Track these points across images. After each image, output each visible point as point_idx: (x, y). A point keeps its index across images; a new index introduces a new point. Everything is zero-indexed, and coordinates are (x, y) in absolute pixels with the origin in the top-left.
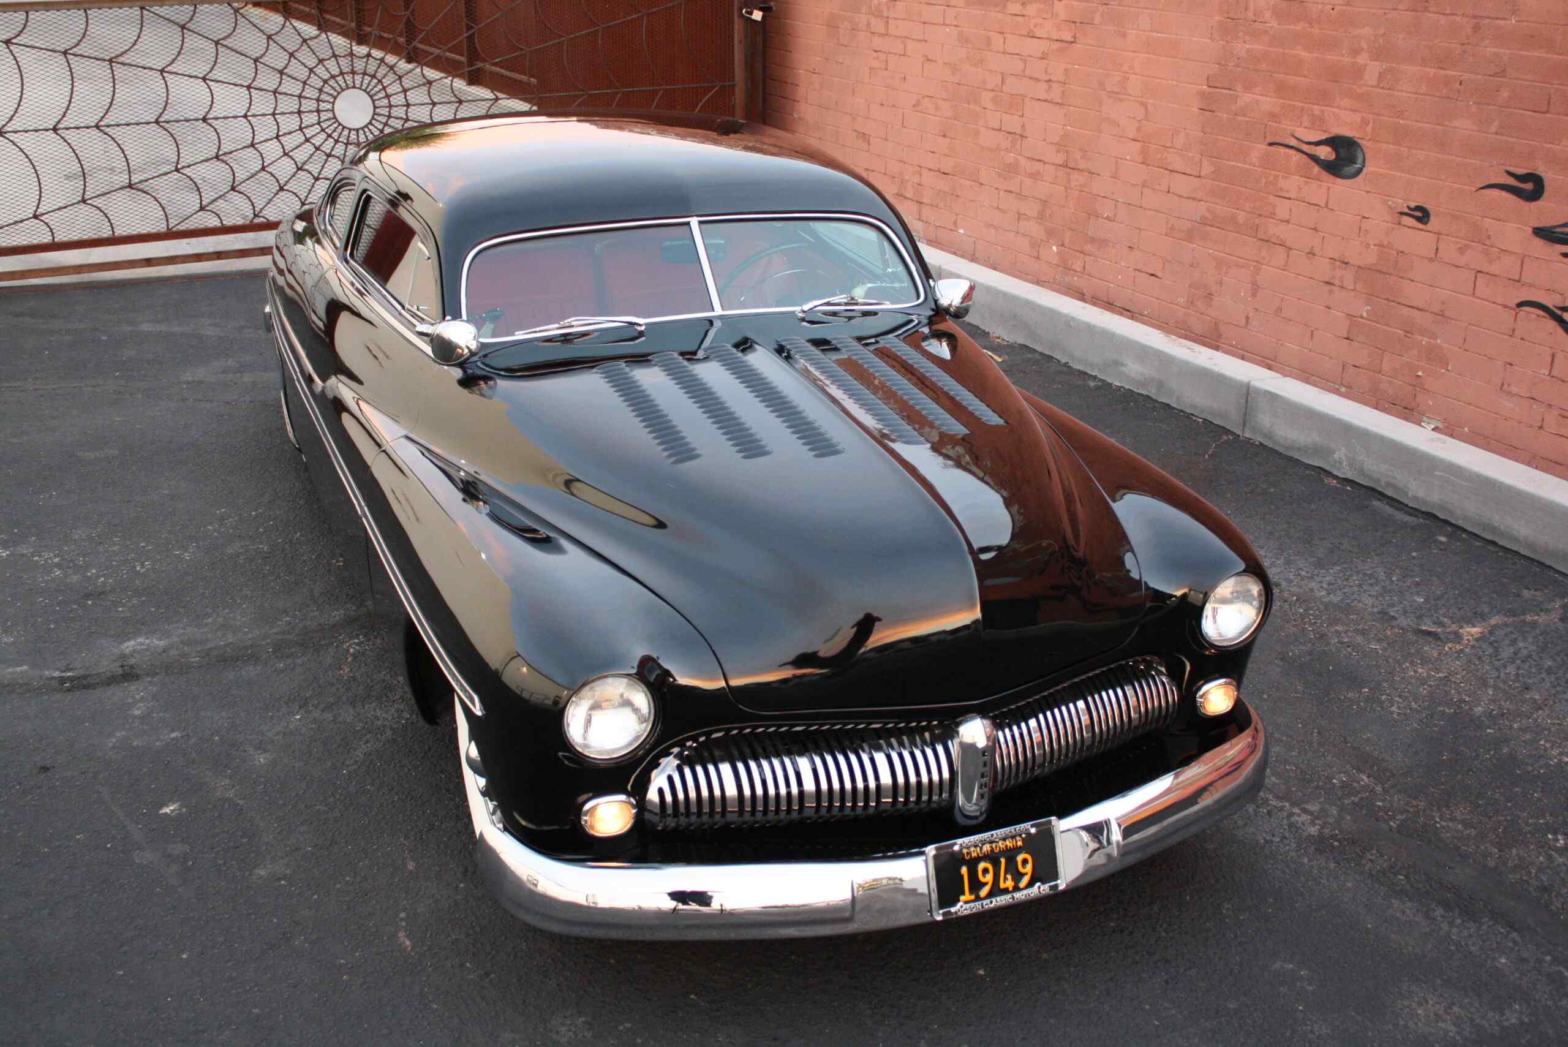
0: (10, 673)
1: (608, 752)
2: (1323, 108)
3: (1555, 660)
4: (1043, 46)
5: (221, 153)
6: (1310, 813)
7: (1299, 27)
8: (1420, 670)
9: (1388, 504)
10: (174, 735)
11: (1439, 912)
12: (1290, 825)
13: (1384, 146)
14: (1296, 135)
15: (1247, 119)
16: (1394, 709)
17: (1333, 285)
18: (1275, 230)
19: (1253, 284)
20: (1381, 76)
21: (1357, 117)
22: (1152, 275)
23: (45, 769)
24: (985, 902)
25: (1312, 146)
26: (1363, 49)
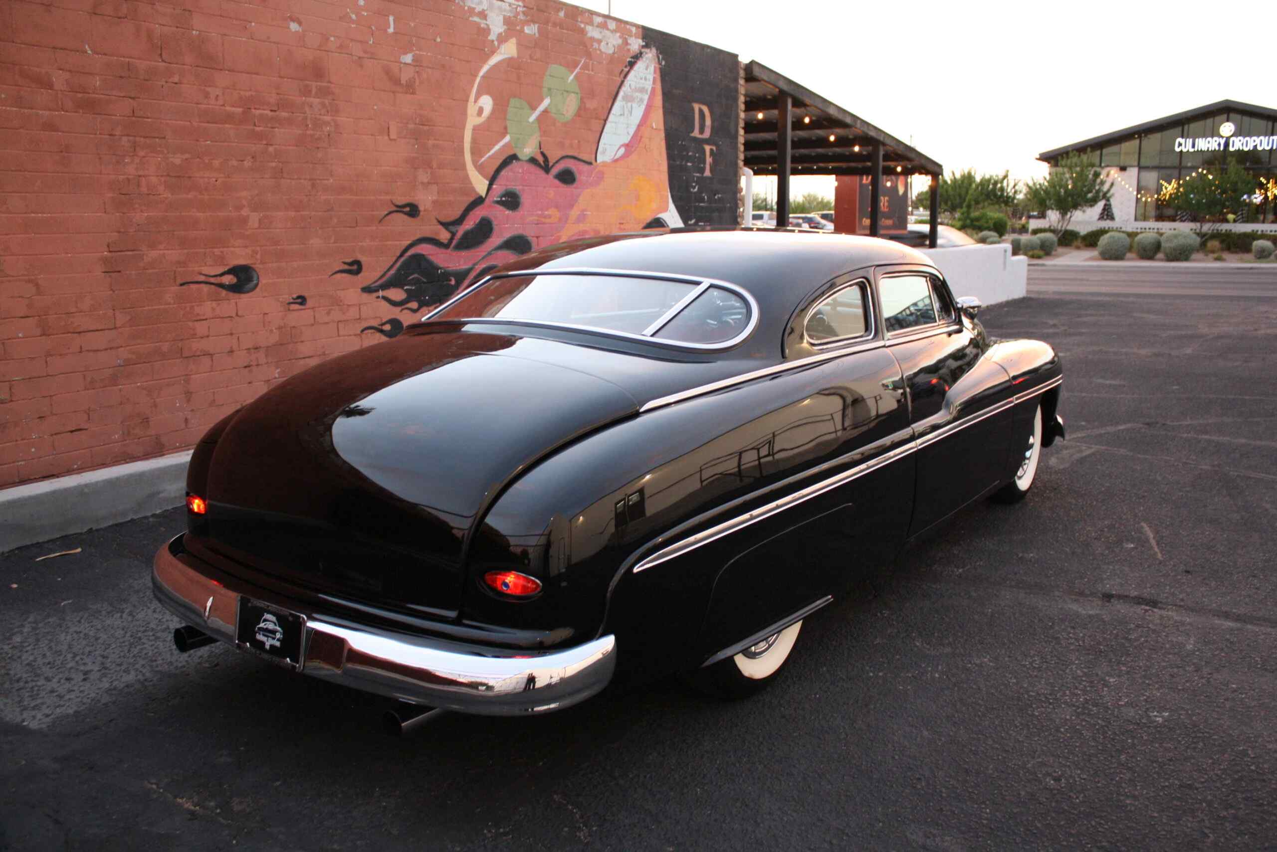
2: (221, 249)
7: (191, 195)
14: (203, 273)
15: (157, 270)
17: (252, 365)
18: (196, 345)
19: (186, 393)
20: (260, 221)
21: (249, 251)
25: (218, 278)
26: (244, 206)
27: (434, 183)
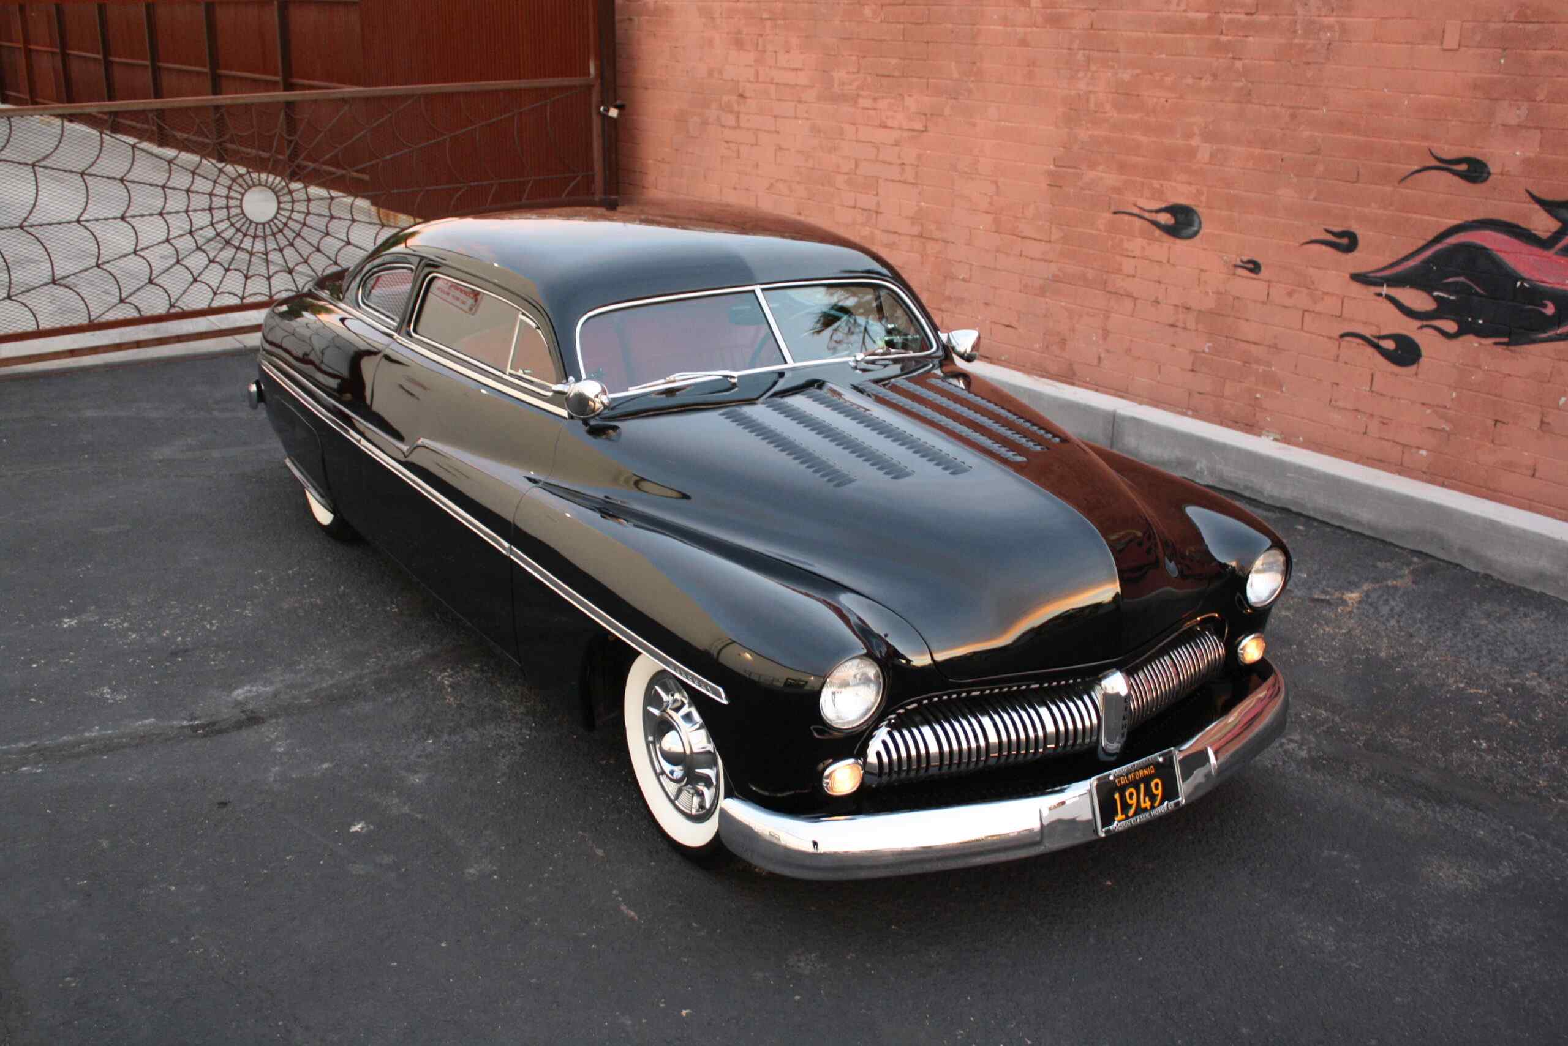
0: (140, 726)
1: (849, 723)
2: (1161, 182)
3: (1422, 613)
4: (896, 134)
5: (138, 248)
6: (1296, 742)
7: (1136, 116)
8: (1327, 629)
9: (1247, 503)
10: (325, 766)
11: (1421, 803)
12: (1286, 752)
13: (1217, 212)
14: (1139, 204)
15: (1092, 193)
16: (1321, 659)
17: (1176, 326)
18: (1120, 283)
19: (1104, 330)
20: (1212, 156)
21: (1193, 189)
22: (1007, 326)
23: (223, 804)
24: (1132, 820)
25: (1154, 214)
26: (1194, 134)
27: (1536, 128)
